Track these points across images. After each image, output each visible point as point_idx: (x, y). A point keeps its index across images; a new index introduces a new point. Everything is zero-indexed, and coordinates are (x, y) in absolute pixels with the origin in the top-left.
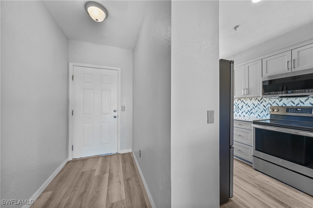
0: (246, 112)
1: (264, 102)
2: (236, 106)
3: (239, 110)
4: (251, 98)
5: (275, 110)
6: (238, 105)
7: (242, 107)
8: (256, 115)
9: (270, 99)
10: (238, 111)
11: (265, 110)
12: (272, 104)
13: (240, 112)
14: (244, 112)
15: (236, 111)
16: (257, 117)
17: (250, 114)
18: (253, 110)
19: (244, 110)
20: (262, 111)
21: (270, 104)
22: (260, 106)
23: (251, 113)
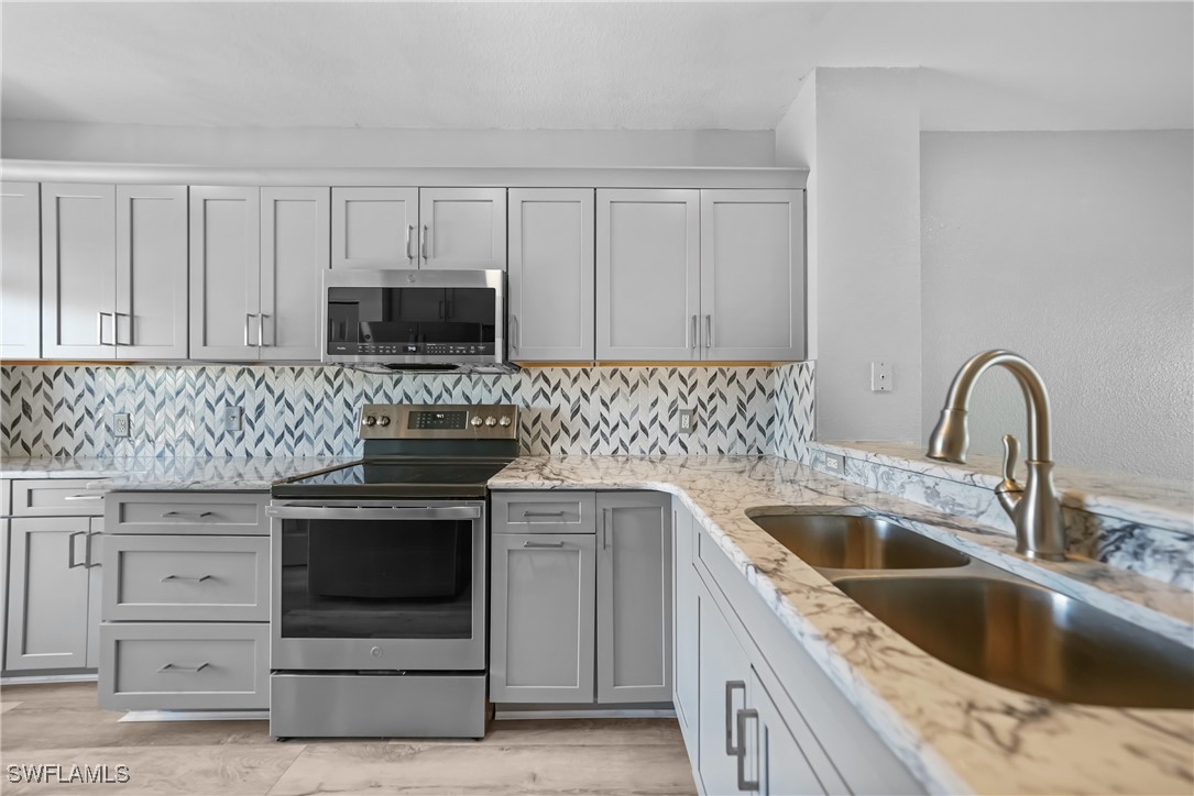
0: (277, 435)
1: (346, 385)
2: (228, 404)
3: (246, 426)
4: (297, 368)
5: (378, 423)
6: (241, 397)
7: (260, 409)
8: (319, 446)
9: (365, 376)
10: (238, 434)
11: (349, 423)
12: (371, 394)
13: (251, 436)
14: (266, 434)
15: (230, 432)
16: (321, 454)
17: (292, 442)
18: (307, 427)
19: (267, 427)
20: (340, 429)
21: (366, 396)
22: (332, 403)
23: (296, 436)
